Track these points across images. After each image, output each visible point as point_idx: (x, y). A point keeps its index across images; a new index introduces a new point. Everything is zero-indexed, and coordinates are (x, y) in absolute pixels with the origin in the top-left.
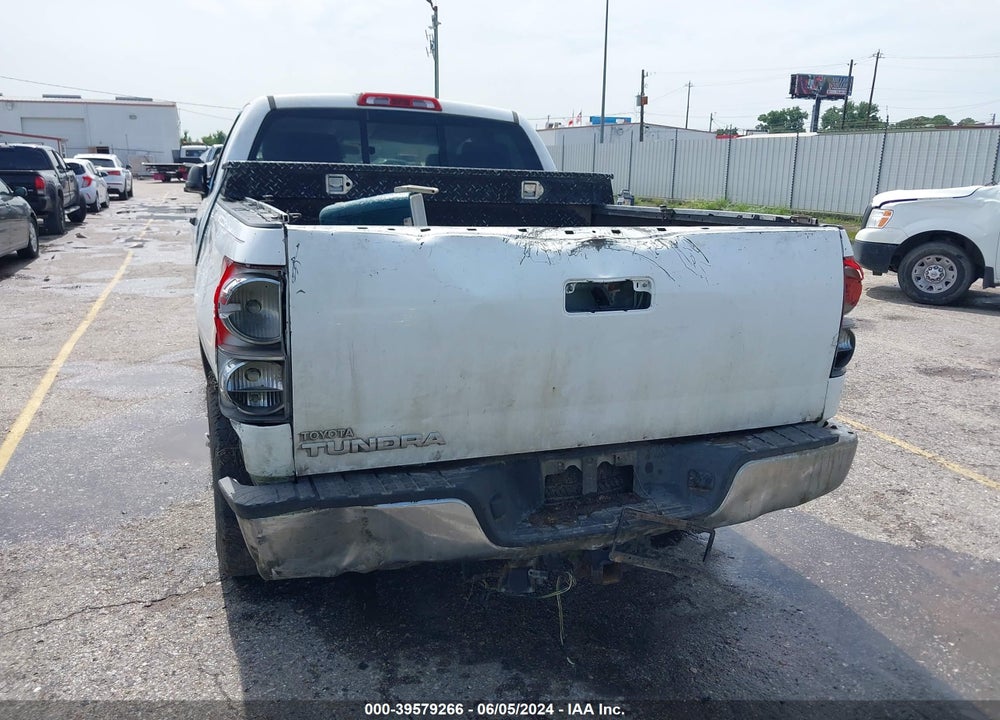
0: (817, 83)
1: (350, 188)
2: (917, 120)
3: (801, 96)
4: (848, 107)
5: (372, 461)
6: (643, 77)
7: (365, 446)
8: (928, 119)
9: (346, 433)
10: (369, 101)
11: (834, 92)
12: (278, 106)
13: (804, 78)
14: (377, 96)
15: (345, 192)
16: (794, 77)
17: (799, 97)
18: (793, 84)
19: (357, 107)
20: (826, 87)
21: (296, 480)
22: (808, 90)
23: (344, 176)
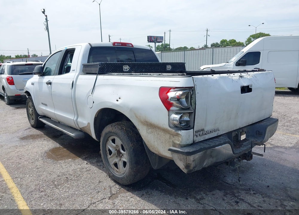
0: (154, 38)
1: (129, 69)
2: (180, 48)
3: (151, 42)
4: (162, 45)
5: (207, 137)
6: (109, 37)
7: (206, 133)
8: (182, 47)
9: (203, 130)
10: (116, 44)
11: (159, 41)
12: (93, 46)
13: (151, 37)
14: (117, 43)
15: (128, 70)
16: (148, 37)
17: (150, 42)
18: (148, 38)
19: (113, 46)
20: (157, 39)
21: (194, 144)
22: (152, 40)
23: (128, 66)
